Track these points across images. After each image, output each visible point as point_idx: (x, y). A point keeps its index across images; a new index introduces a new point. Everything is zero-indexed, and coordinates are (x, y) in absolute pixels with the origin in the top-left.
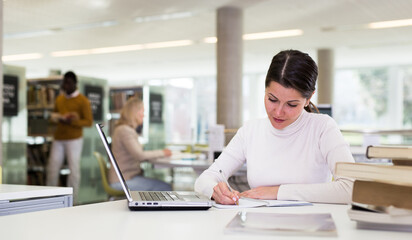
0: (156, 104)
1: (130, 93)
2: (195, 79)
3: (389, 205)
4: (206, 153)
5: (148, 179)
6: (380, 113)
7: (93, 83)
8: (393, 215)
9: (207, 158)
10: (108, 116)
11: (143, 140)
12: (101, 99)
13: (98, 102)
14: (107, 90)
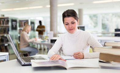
0: (33, 25)
1: (25, 21)
2: (43, 17)
3: (112, 61)
4: (48, 39)
5: (31, 47)
6: (95, 27)
7: (14, 19)
8: (113, 64)
9: (48, 41)
10: (18, 28)
11: (29, 35)
12: (16, 24)
13: (15, 24)
14: (18, 21)
